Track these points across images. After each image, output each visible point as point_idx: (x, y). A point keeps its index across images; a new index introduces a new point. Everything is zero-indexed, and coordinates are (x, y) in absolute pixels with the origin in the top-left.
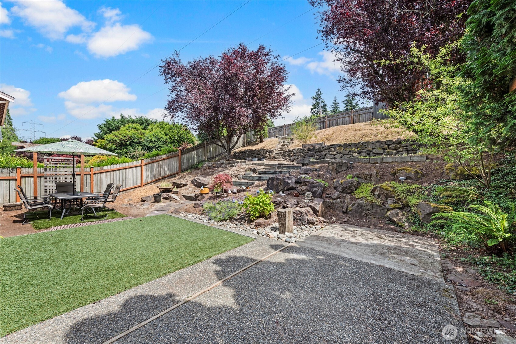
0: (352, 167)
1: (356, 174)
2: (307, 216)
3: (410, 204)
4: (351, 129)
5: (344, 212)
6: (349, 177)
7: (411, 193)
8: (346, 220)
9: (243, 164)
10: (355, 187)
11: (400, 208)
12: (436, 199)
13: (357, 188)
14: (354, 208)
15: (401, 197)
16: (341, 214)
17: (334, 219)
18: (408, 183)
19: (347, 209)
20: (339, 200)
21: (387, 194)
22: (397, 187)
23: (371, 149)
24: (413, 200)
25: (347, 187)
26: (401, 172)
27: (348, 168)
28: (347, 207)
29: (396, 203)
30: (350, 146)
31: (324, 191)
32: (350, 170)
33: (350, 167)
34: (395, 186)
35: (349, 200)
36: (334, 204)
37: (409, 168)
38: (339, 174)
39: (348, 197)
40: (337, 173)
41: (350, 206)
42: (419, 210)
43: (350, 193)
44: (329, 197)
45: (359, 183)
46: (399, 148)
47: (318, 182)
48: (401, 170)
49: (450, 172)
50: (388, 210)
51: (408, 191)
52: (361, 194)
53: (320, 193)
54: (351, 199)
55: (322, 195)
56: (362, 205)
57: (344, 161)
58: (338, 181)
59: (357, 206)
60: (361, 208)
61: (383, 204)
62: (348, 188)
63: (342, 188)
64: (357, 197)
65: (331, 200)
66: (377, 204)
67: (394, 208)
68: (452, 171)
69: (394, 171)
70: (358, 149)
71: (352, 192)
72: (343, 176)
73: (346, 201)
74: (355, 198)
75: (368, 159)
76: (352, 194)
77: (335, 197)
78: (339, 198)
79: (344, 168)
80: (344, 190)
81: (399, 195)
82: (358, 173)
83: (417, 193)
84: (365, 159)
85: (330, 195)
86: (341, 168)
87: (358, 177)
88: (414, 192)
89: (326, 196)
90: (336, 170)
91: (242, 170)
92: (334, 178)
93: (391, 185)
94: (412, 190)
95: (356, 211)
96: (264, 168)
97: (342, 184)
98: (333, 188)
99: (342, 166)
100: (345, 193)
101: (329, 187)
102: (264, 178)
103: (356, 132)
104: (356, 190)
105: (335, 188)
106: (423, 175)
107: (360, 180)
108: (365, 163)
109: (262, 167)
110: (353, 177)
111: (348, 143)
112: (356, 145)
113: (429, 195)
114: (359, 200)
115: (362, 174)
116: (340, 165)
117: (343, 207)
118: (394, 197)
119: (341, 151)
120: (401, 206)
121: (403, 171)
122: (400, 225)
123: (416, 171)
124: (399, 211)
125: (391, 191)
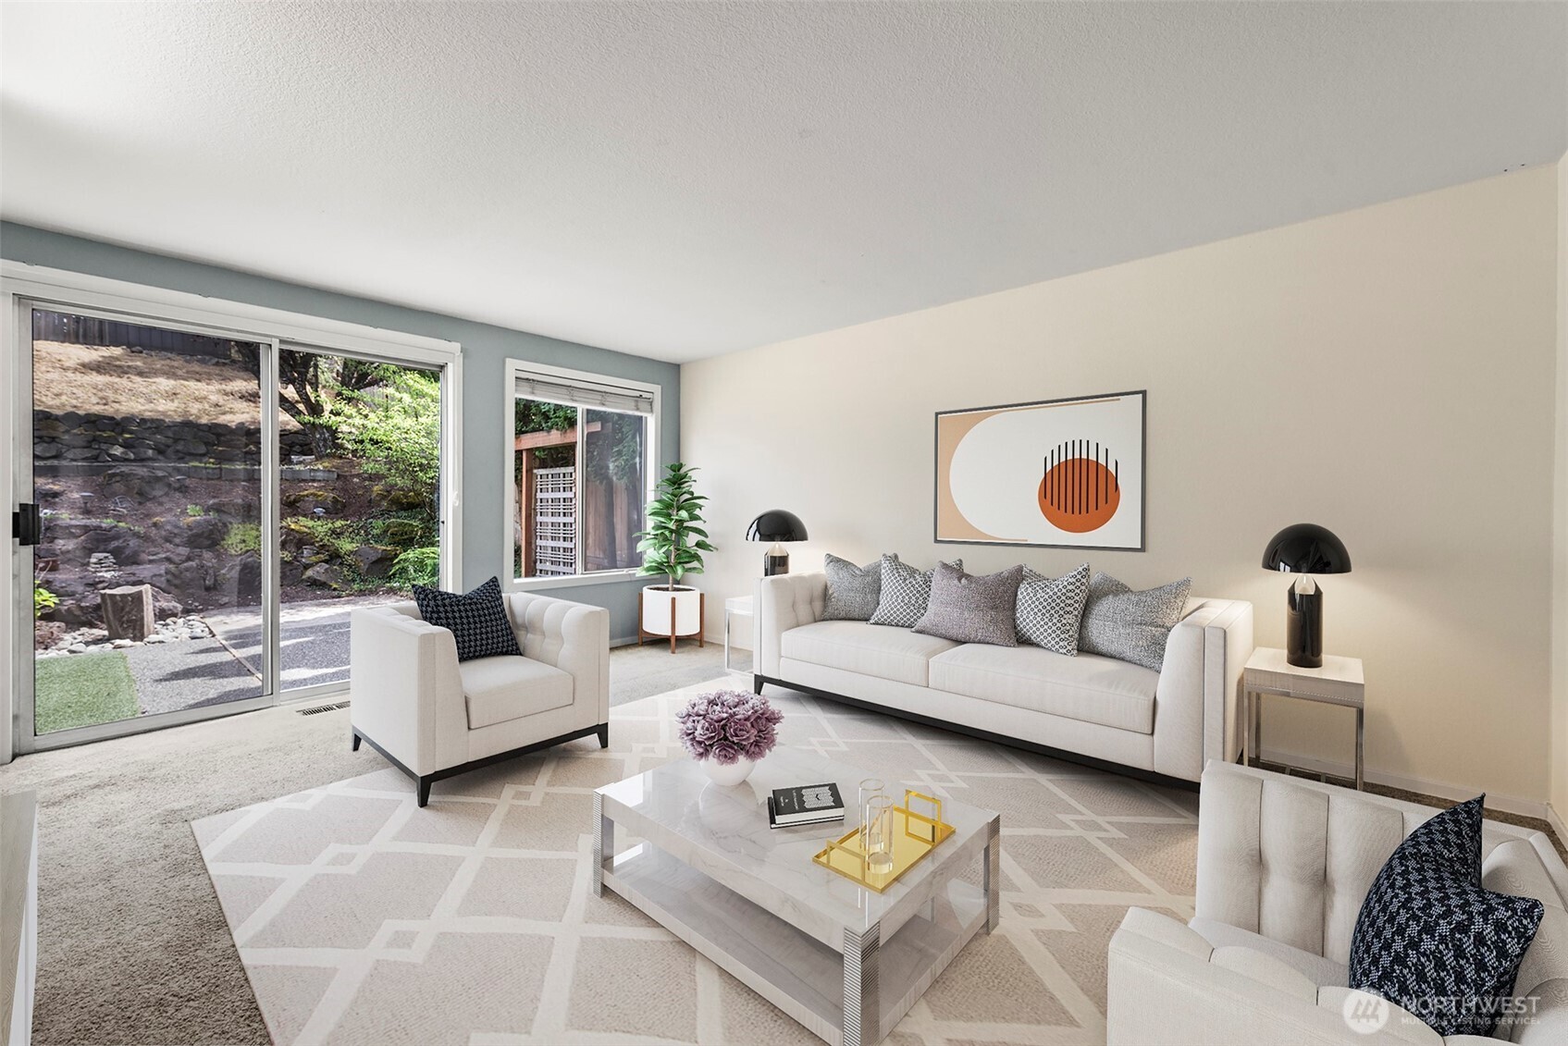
1: (212, 505)
2: (159, 601)
3: (342, 552)
5: (208, 589)
6: (192, 509)
7: (336, 534)
8: (226, 600)
10: (218, 531)
11: (326, 561)
12: (378, 539)
15: (325, 541)
18: (327, 518)
19: (216, 580)
21: (300, 540)
22: (313, 526)
24: (346, 546)
25: (203, 532)
26: (307, 499)
27: (170, 489)
28: (217, 576)
29: (318, 553)
33: (174, 489)
34: (311, 524)
35: (214, 561)
36: (184, 572)
37: (321, 492)
39: (209, 554)
40: (141, 504)
41: (224, 572)
42: (359, 559)
43: (211, 547)
45: (223, 523)
47: (116, 526)
48: (307, 496)
49: (380, 500)
50: (307, 567)
51: (333, 532)
54: (219, 558)
56: (253, 566)
57: (159, 474)
58: (171, 522)
59: (239, 570)
60: (250, 573)
61: (295, 558)
62: (203, 535)
63: (188, 537)
64: (232, 552)
65: (176, 566)
66: (286, 559)
67: (317, 563)
68: (384, 497)
70: (129, 436)
71: (216, 543)
72: (173, 509)
73: (208, 564)
74: (228, 555)
75: (218, 471)
76: (217, 547)
78: (189, 559)
79: (159, 490)
80: (194, 541)
81: (320, 540)
82: (213, 501)
83: (347, 533)
84: (210, 471)
85: (166, 556)
86: (152, 489)
87: (217, 510)
88: (343, 533)
90: (140, 494)
92: (148, 516)
93: (302, 524)
97: (189, 528)
99: (154, 484)
100: (197, 548)
101: (147, 537)
104: (222, 540)
106: (344, 506)
107: (225, 517)
108: (209, 479)
110: (206, 512)
113: (367, 534)
114: (241, 557)
115: (228, 504)
116: (149, 482)
117: (208, 578)
118: (313, 544)
120: (327, 558)
121: (311, 498)
122: (335, 586)
123: (334, 498)
124: (327, 566)
125: (308, 534)
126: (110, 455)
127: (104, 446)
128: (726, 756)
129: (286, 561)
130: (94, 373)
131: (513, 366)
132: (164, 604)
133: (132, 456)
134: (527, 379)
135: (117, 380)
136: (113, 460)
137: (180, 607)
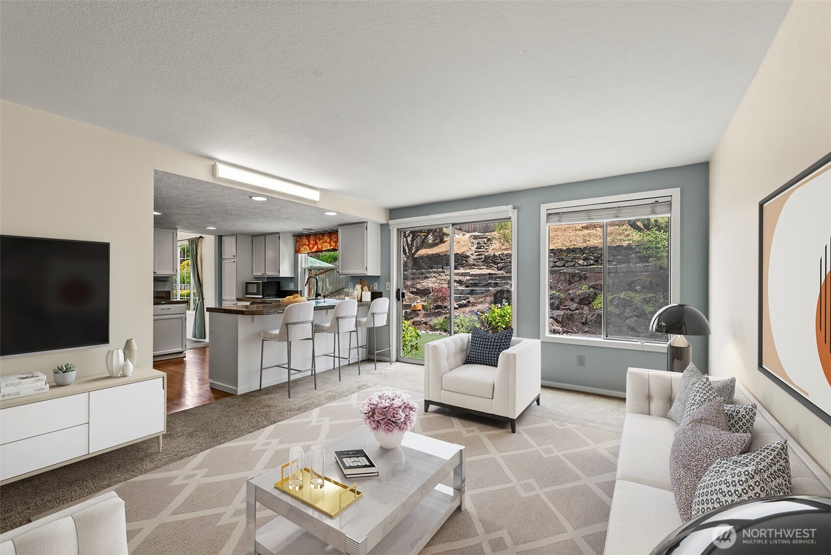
0: (586, 278)
1: (592, 285)
3: (647, 312)
4: (570, 227)
5: (583, 324)
6: (584, 287)
7: (647, 301)
8: (587, 330)
9: (441, 274)
10: (592, 298)
11: (637, 316)
13: (594, 299)
14: (594, 318)
15: (638, 305)
16: (581, 325)
17: (575, 330)
18: (644, 292)
19: (586, 320)
20: (578, 311)
21: (625, 304)
22: (634, 297)
23: (600, 255)
24: (649, 309)
25: (584, 298)
26: (636, 282)
27: (581, 278)
28: (587, 318)
29: (633, 311)
30: (574, 251)
31: (561, 303)
32: (583, 281)
33: (583, 278)
34: (632, 295)
35: (587, 311)
36: (572, 315)
37: (644, 278)
38: (572, 285)
39: (586, 308)
40: (569, 284)
41: (590, 316)
43: (587, 305)
44: (567, 309)
45: (595, 294)
46: (631, 254)
47: (554, 294)
48: (636, 280)
50: (627, 318)
51: (644, 300)
52: (599, 305)
53: (557, 305)
54: (589, 310)
55: (559, 308)
56: (601, 315)
57: (577, 271)
58: (575, 293)
59: (597, 316)
60: (600, 318)
61: (622, 313)
62: (586, 299)
63: (579, 299)
64: (595, 308)
65: (570, 312)
66: (617, 313)
67: (632, 316)
69: (630, 281)
70: (584, 255)
71: (590, 303)
72: (578, 287)
73: (584, 312)
74: (593, 309)
76: (590, 305)
77: (574, 309)
78: (577, 309)
79: (577, 279)
80: (582, 301)
81: (636, 304)
82: (593, 283)
83: (652, 302)
84: (598, 269)
85: (568, 307)
86: (574, 278)
87: (594, 288)
88: (650, 301)
89: (564, 308)
90: (569, 281)
91: (443, 282)
92: (569, 290)
93: (628, 295)
94: (647, 299)
95: (595, 321)
96: (471, 279)
97: (579, 296)
98: (569, 300)
99: (574, 276)
100: (582, 305)
101: (565, 299)
102: (478, 292)
103: (577, 232)
104: (593, 301)
105: (572, 300)
106: (657, 285)
107: (597, 291)
108: (598, 273)
109: (468, 278)
110: (589, 288)
111: (571, 248)
112: (582, 251)
114: (598, 310)
115: (598, 285)
116: (573, 275)
117: (582, 319)
118: (631, 306)
119: (564, 257)
120: (638, 314)
121: (639, 281)
122: (639, 330)
123: (650, 281)
124: (637, 319)
125: (629, 301)
126: (578, 264)
127: (577, 260)
128: (388, 430)
129: (617, 314)
130: (585, 230)
131: (544, 208)
132: (556, 328)
133: (586, 264)
134: (556, 213)
135: (592, 231)
136: (580, 266)
137: (561, 329)
